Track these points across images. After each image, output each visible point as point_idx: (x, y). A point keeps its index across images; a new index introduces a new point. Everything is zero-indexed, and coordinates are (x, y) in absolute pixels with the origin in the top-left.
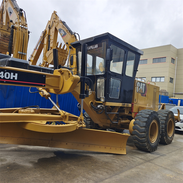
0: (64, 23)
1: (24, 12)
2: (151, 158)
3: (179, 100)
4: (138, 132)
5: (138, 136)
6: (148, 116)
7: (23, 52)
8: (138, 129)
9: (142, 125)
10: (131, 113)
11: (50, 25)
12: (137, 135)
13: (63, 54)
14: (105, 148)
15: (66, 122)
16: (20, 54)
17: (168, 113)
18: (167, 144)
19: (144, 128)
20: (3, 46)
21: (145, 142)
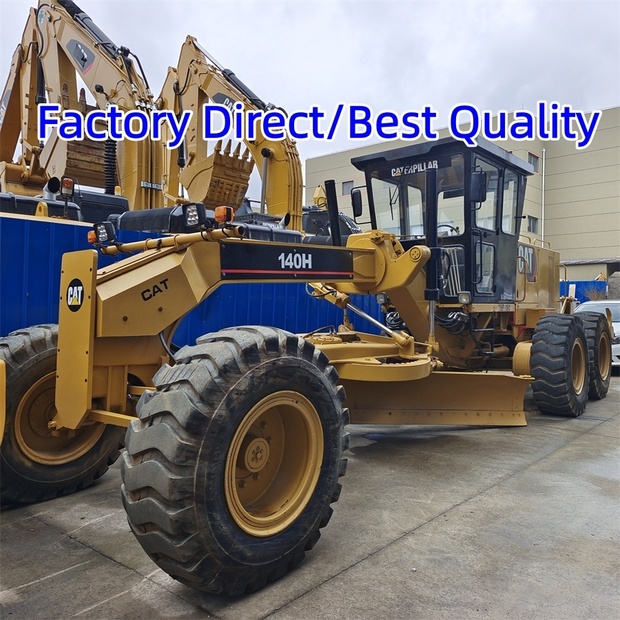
0: (228, 76)
1: (135, 56)
2: (587, 427)
3: (572, 283)
4: (547, 371)
5: (547, 381)
6: (566, 329)
7: (154, 181)
8: (544, 363)
9: (555, 353)
10: (510, 328)
11: (177, 84)
12: (543, 378)
13: (236, 174)
14: (478, 414)
15: (410, 357)
16: (146, 189)
17: (597, 319)
18: (599, 399)
19: (561, 359)
20: (75, 166)
21: (565, 393)
